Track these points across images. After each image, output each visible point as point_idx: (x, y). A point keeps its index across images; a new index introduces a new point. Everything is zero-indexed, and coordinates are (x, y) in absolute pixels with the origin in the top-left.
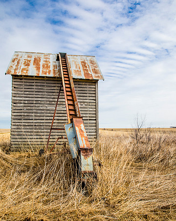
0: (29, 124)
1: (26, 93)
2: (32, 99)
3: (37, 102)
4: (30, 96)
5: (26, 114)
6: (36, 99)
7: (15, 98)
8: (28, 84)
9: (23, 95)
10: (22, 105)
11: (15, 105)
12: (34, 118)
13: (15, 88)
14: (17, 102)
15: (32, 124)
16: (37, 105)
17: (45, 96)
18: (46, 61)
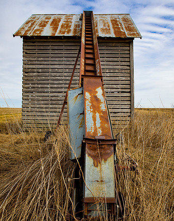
0: (44, 98)
1: (40, 59)
2: (48, 67)
3: (54, 70)
4: (45, 63)
5: (40, 86)
6: (52, 67)
7: (27, 66)
8: (42, 48)
9: (36, 62)
10: (35, 74)
11: (26, 75)
12: (49, 90)
13: (26, 53)
14: (29, 70)
15: (47, 98)
16: (53, 74)
17: (63, 63)
18: (67, 21)
